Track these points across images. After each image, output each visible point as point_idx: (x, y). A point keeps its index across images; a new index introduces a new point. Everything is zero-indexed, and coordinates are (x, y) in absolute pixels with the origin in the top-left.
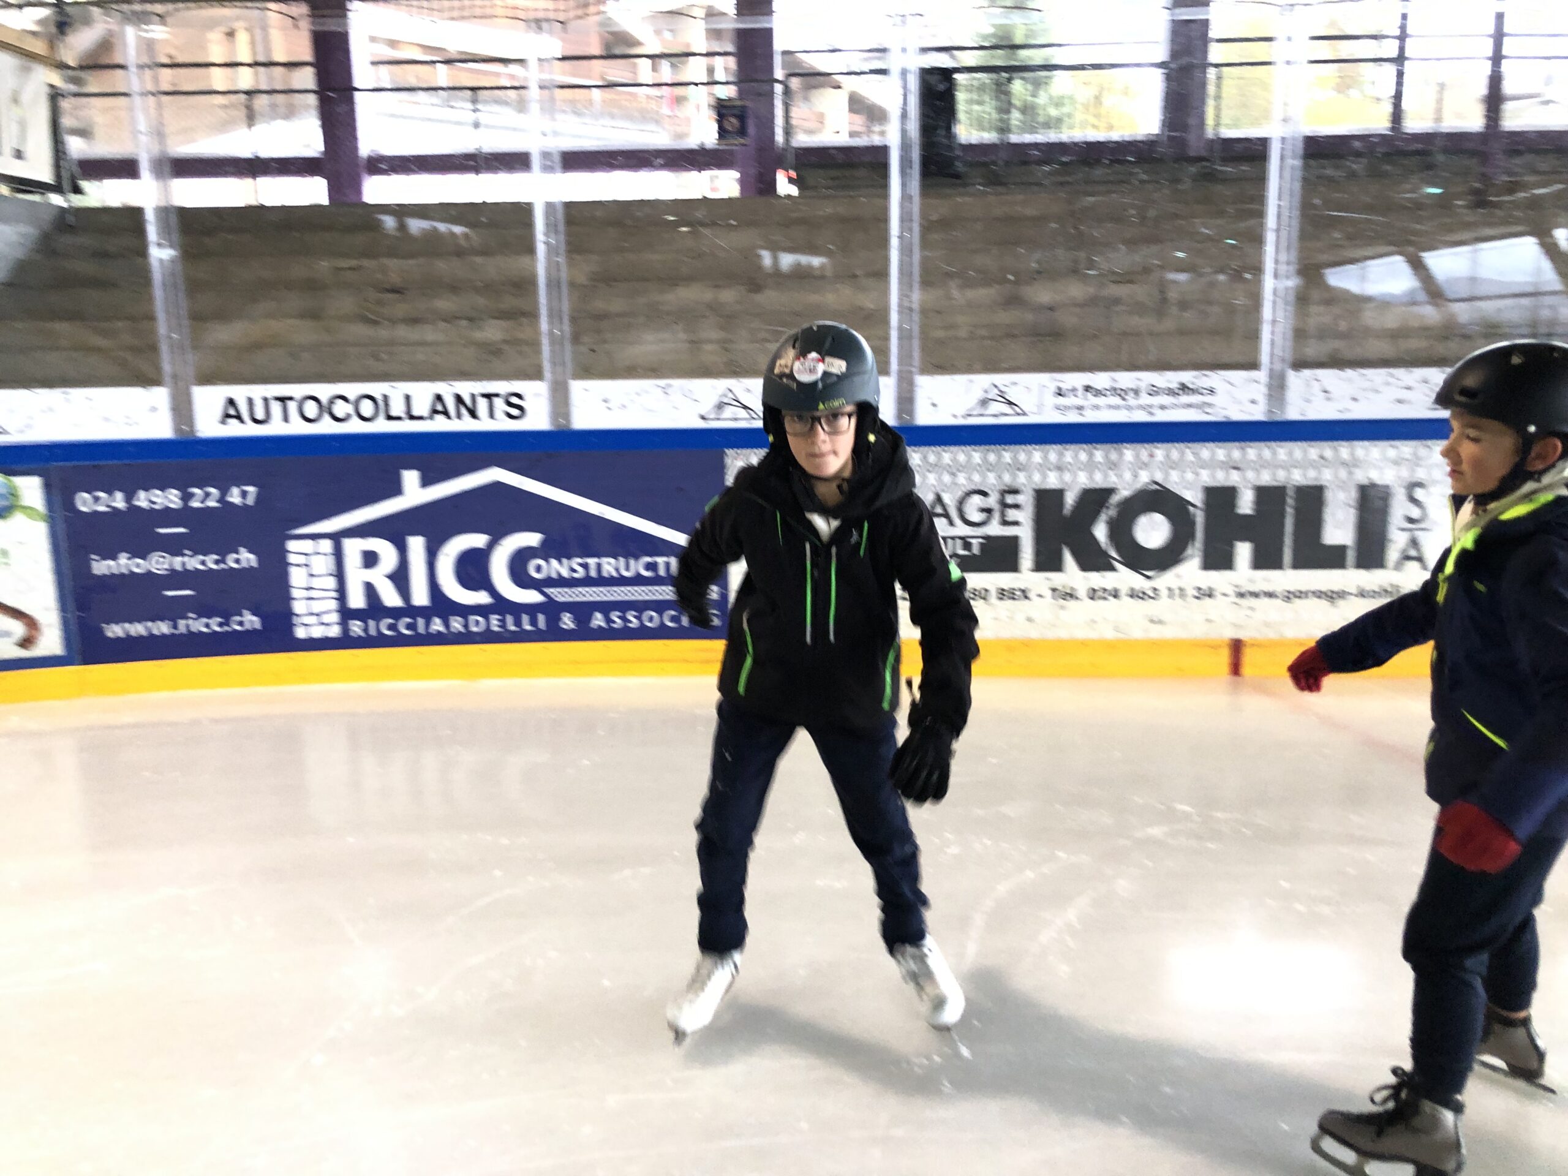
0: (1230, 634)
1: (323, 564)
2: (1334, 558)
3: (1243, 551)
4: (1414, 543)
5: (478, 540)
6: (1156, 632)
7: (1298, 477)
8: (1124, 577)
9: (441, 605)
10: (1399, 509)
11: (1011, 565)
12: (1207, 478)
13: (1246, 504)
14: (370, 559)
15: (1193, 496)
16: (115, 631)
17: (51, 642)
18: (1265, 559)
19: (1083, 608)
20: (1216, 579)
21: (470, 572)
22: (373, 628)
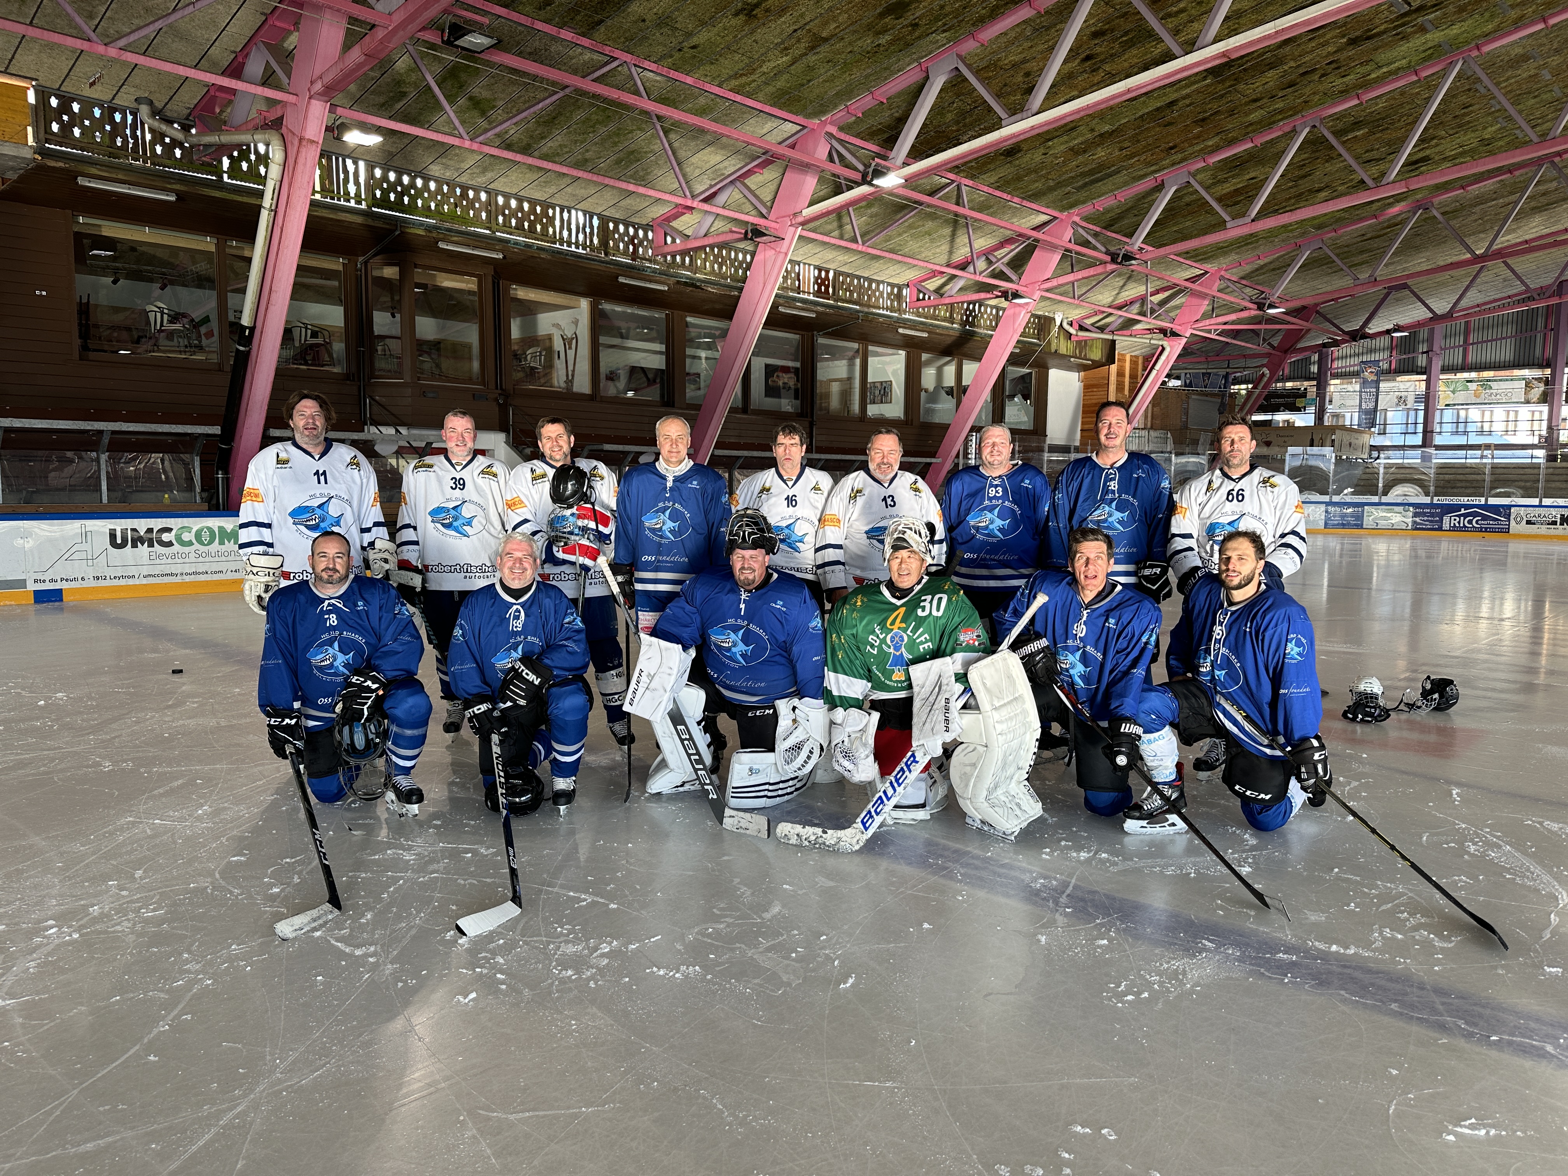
1: (1448, 520)
5: (1471, 518)
9: (1465, 526)
11: (1554, 525)
14: (1455, 520)
16: (1420, 527)
21: (1470, 522)
22: (1453, 529)
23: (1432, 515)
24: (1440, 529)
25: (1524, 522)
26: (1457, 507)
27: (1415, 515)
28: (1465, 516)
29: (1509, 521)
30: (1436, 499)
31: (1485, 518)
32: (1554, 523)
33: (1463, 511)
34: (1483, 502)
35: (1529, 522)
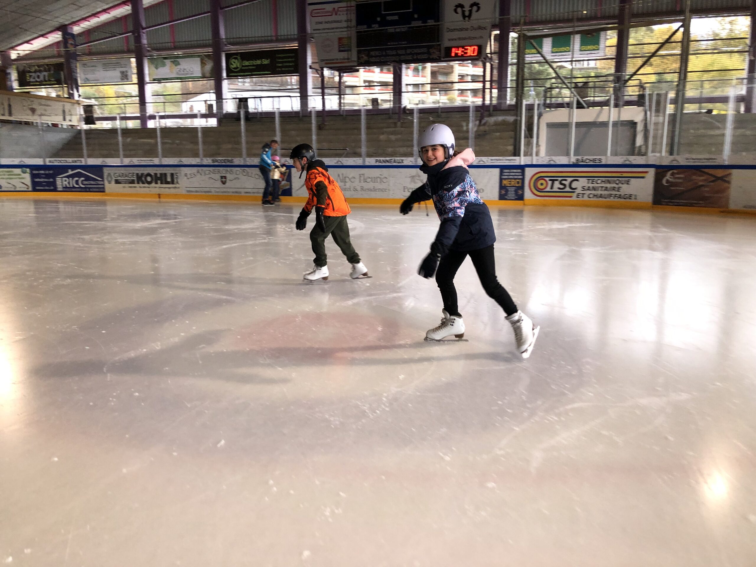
0: (158, 193)
1: (60, 181)
2: (168, 183)
3: (159, 182)
4: (177, 181)
5: (77, 179)
6: (151, 193)
7: (164, 172)
8: (146, 185)
9: (74, 187)
10: (175, 176)
11: (134, 183)
12: (155, 172)
13: (159, 176)
14: (66, 181)
15: (153, 174)
16: (38, 188)
17: (30, 189)
18: (161, 183)
19: (143, 189)
20: (156, 185)
21: (77, 183)
22: (67, 189)
23: (47, 176)
24: (55, 190)
25: (113, 182)
26: (64, 169)
27: (33, 176)
28: (72, 176)
29: (103, 181)
30: (48, 160)
31: (88, 178)
32: (132, 182)
33: (70, 172)
34: (83, 164)
35: (117, 182)
